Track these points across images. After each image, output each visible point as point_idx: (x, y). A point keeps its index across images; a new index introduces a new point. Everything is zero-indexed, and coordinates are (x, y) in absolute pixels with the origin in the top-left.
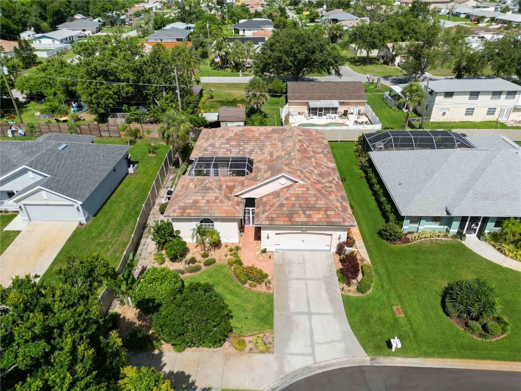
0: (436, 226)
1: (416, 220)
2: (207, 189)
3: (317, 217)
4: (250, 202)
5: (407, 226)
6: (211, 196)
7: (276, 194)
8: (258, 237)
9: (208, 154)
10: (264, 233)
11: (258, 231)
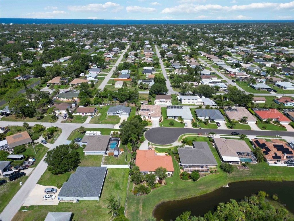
0: (172, 118)
1: (169, 117)
2: (144, 113)
3: (157, 116)
4: (149, 114)
5: (168, 118)
6: (145, 113)
7: (152, 113)
8: (150, 118)
9: (143, 109)
10: (151, 118)
11: (150, 117)
